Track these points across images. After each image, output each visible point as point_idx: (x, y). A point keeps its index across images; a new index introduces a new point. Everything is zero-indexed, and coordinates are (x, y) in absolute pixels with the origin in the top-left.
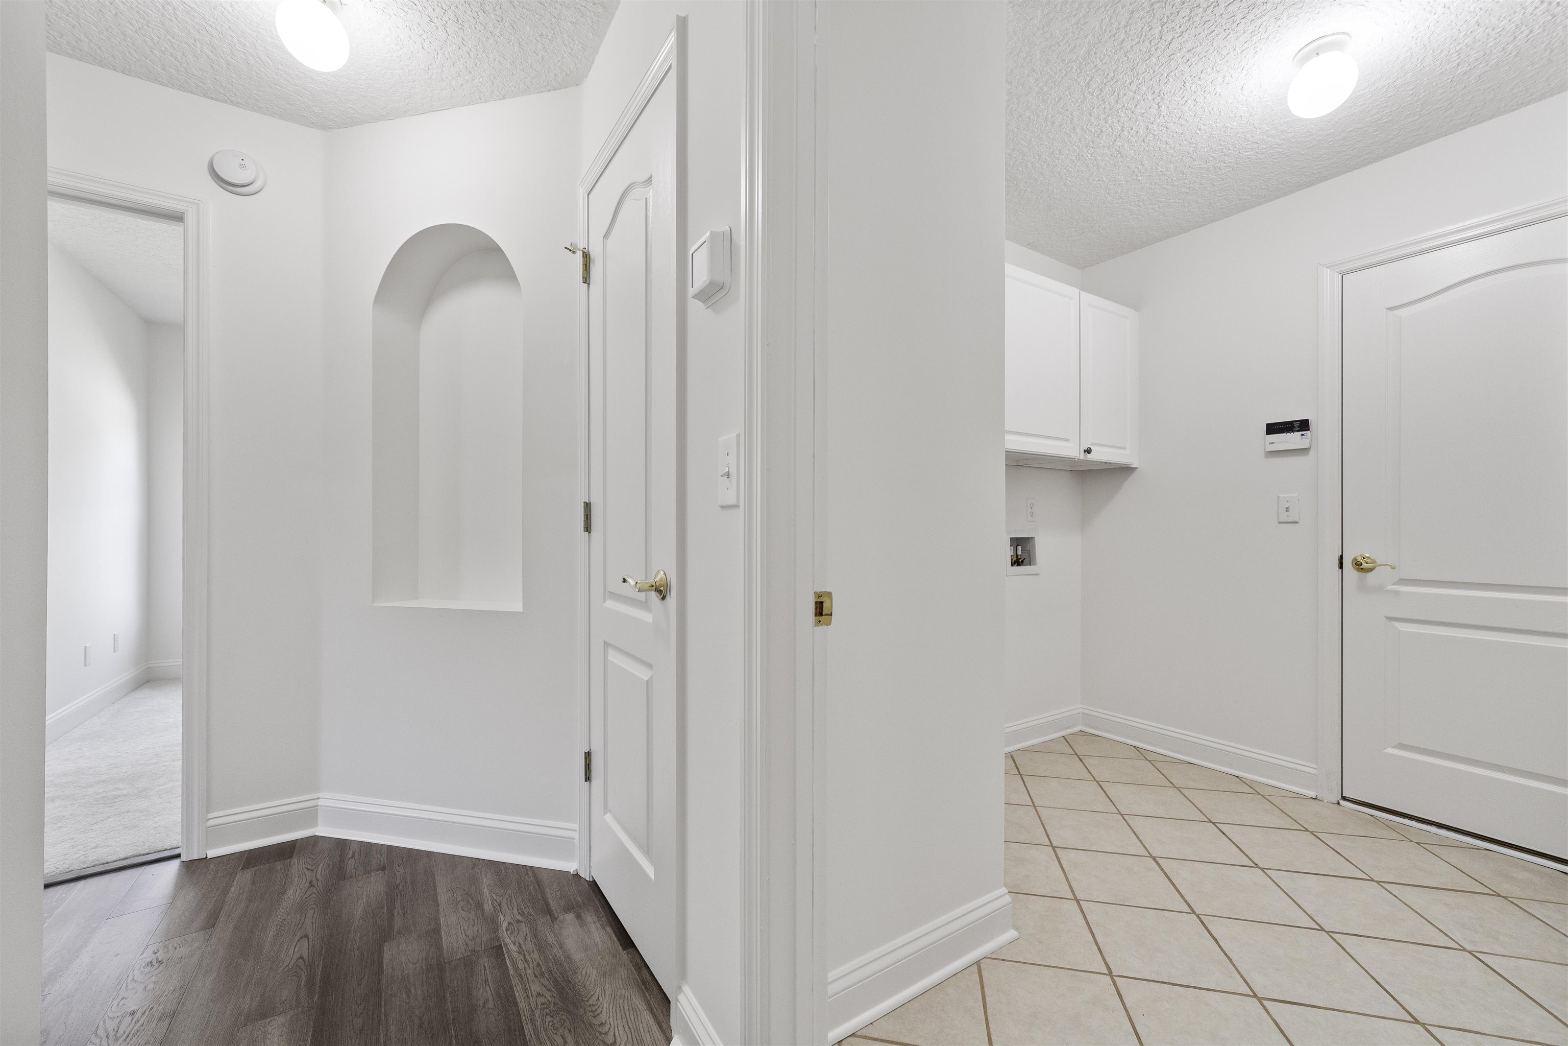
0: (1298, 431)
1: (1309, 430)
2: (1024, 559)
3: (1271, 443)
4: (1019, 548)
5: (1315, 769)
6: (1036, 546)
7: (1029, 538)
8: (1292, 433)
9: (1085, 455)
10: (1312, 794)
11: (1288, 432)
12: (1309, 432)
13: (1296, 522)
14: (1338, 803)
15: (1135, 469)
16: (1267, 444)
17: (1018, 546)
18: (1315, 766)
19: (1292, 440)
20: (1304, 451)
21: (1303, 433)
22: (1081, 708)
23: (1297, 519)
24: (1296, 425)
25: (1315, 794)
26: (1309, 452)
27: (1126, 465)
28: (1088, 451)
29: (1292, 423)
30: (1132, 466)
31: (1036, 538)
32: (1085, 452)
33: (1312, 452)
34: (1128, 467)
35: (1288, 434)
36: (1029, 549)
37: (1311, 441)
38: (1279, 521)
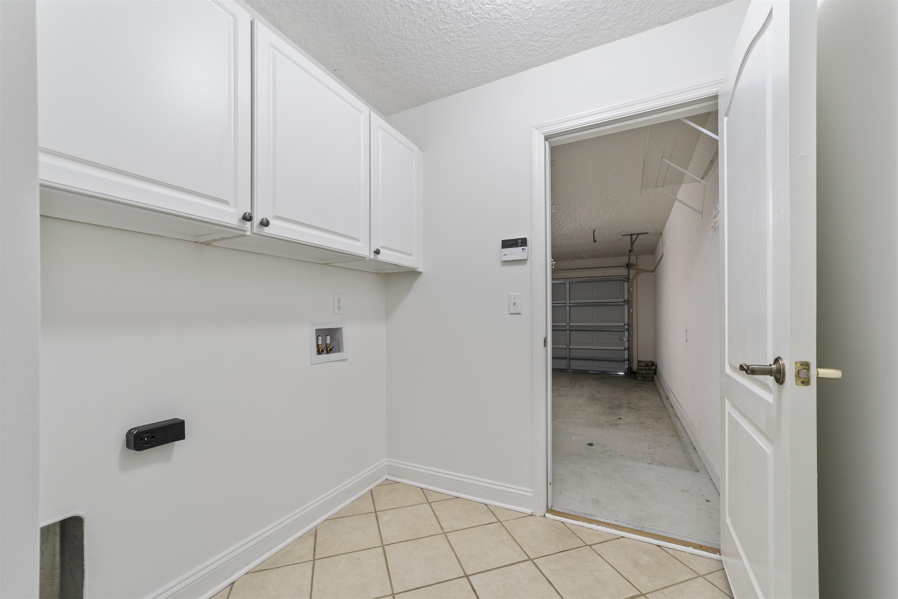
0: (521, 246)
1: (527, 246)
2: (333, 347)
3: (504, 255)
4: (328, 338)
5: (531, 492)
6: (343, 336)
7: (338, 328)
8: (517, 248)
9: (374, 255)
10: (529, 511)
11: (515, 247)
12: (527, 247)
13: (519, 314)
14: (544, 516)
15: (420, 273)
16: (502, 255)
17: (327, 336)
18: (531, 491)
19: (516, 253)
20: (523, 261)
21: (523, 247)
22: (387, 461)
23: (520, 312)
24: (519, 242)
25: (532, 511)
26: (527, 261)
27: (413, 269)
28: (377, 252)
29: (516, 240)
30: (418, 270)
31: (343, 330)
32: (375, 252)
33: (529, 262)
34: (414, 271)
35: (515, 248)
36: (338, 338)
37: (528, 254)
38: (510, 313)
